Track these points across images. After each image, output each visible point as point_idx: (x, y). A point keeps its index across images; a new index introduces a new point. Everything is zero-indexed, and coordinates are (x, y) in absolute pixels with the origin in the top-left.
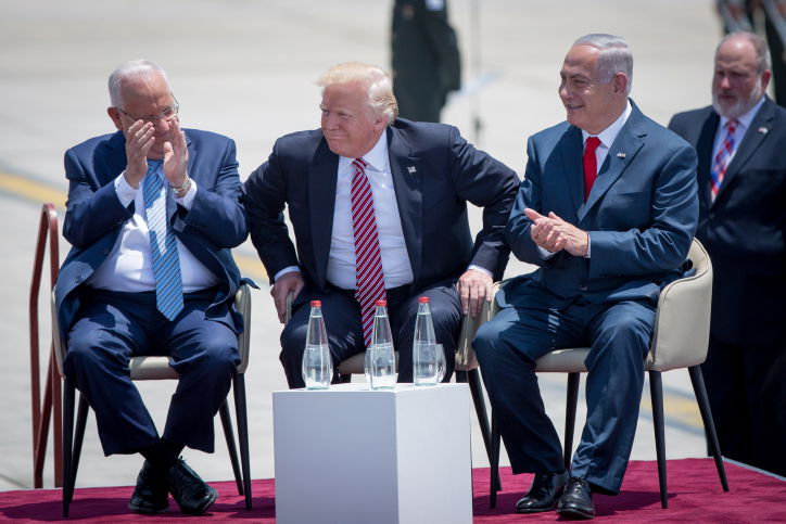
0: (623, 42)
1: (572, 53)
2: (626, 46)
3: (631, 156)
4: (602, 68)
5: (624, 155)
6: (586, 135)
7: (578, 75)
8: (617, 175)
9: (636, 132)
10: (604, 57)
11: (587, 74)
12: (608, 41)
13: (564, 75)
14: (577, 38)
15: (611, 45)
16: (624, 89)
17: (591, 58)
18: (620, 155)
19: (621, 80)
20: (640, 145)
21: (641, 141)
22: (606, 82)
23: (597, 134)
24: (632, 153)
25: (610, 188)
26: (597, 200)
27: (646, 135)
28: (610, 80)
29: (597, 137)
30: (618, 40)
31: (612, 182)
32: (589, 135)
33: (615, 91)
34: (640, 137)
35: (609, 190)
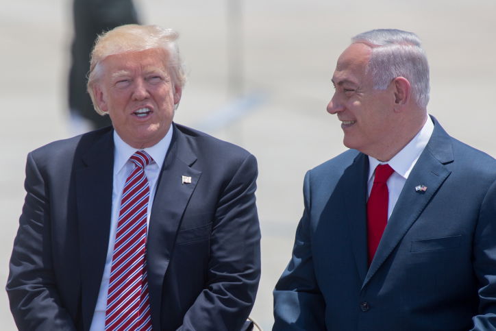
3: (432, 192)
4: (375, 71)
5: (425, 189)
6: (374, 163)
7: (345, 81)
8: (414, 215)
9: (439, 158)
10: (378, 55)
12: (388, 37)
15: (391, 42)
16: (408, 98)
17: (361, 59)
18: (418, 188)
19: (403, 87)
20: (444, 175)
21: (446, 169)
22: (381, 88)
23: (388, 161)
24: (436, 186)
25: (407, 232)
26: (391, 251)
27: (452, 162)
28: (388, 86)
29: (387, 165)
30: (404, 36)
31: (409, 224)
32: (378, 163)
33: (396, 102)
34: (444, 164)
35: (405, 235)
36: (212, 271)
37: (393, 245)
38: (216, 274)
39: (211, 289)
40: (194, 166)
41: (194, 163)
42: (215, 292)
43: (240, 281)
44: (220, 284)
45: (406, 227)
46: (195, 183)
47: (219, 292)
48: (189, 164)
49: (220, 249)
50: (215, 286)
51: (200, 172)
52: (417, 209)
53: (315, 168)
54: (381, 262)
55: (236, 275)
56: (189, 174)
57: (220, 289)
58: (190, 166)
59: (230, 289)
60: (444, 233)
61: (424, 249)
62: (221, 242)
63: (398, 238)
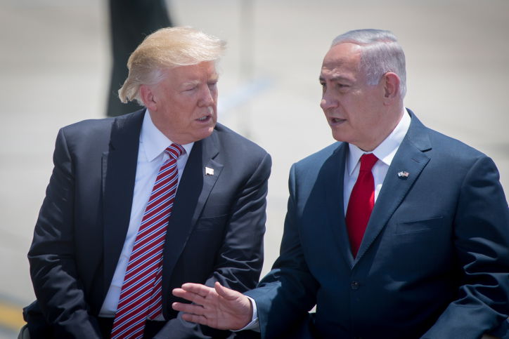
0: (389, 35)
1: (331, 53)
2: (394, 40)
3: (414, 177)
4: (367, 67)
5: (407, 174)
7: (340, 78)
8: (398, 199)
9: (419, 146)
10: (368, 53)
11: (350, 76)
12: (372, 36)
13: (323, 80)
14: (334, 37)
15: (375, 40)
16: (397, 91)
17: (353, 57)
18: (401, 174)
19: (392, 82)
20: (423, 162)
21: (425, 156)
22: (374, 84)
23: (372, 150)
24: (416, 171)
25: (392, 215)
26: (378, 233)
27: (431, 149)
28: (379, 82)
29: (372, 154)
30: (384, 34)
31: (394, 207)
32: (362, 153)
33: (386, 96)
34: (424, 151)
35: (391, 217)
36: (223, 256)
37: (380, 227)
38: (226, 260)
39: (221, 272)
40: (216, 158)
41: (216, 155)
42: (225, 275)
43: (247, 268)
44: (229, 269)
45: (391, 211)
46: (217, 175)
47: (228, 276)
48: (212, 156)
49: (232, 237)
50: (224, 270)
51: (222, 166)
52: (401, 193)
53: (300, 161)
54: (369, 243)
55: (244, 262)
56: (212, 166)
57: (229, 273)
58: (213, 159)
59: (238, 274)
60: (427, 215)
61: (408, 230)
62: (234, 230)
63: (384, 221)
